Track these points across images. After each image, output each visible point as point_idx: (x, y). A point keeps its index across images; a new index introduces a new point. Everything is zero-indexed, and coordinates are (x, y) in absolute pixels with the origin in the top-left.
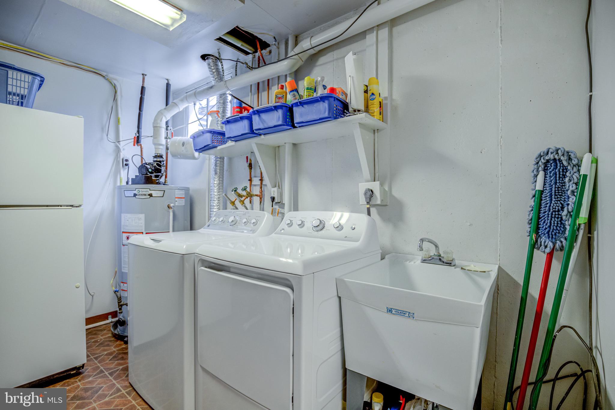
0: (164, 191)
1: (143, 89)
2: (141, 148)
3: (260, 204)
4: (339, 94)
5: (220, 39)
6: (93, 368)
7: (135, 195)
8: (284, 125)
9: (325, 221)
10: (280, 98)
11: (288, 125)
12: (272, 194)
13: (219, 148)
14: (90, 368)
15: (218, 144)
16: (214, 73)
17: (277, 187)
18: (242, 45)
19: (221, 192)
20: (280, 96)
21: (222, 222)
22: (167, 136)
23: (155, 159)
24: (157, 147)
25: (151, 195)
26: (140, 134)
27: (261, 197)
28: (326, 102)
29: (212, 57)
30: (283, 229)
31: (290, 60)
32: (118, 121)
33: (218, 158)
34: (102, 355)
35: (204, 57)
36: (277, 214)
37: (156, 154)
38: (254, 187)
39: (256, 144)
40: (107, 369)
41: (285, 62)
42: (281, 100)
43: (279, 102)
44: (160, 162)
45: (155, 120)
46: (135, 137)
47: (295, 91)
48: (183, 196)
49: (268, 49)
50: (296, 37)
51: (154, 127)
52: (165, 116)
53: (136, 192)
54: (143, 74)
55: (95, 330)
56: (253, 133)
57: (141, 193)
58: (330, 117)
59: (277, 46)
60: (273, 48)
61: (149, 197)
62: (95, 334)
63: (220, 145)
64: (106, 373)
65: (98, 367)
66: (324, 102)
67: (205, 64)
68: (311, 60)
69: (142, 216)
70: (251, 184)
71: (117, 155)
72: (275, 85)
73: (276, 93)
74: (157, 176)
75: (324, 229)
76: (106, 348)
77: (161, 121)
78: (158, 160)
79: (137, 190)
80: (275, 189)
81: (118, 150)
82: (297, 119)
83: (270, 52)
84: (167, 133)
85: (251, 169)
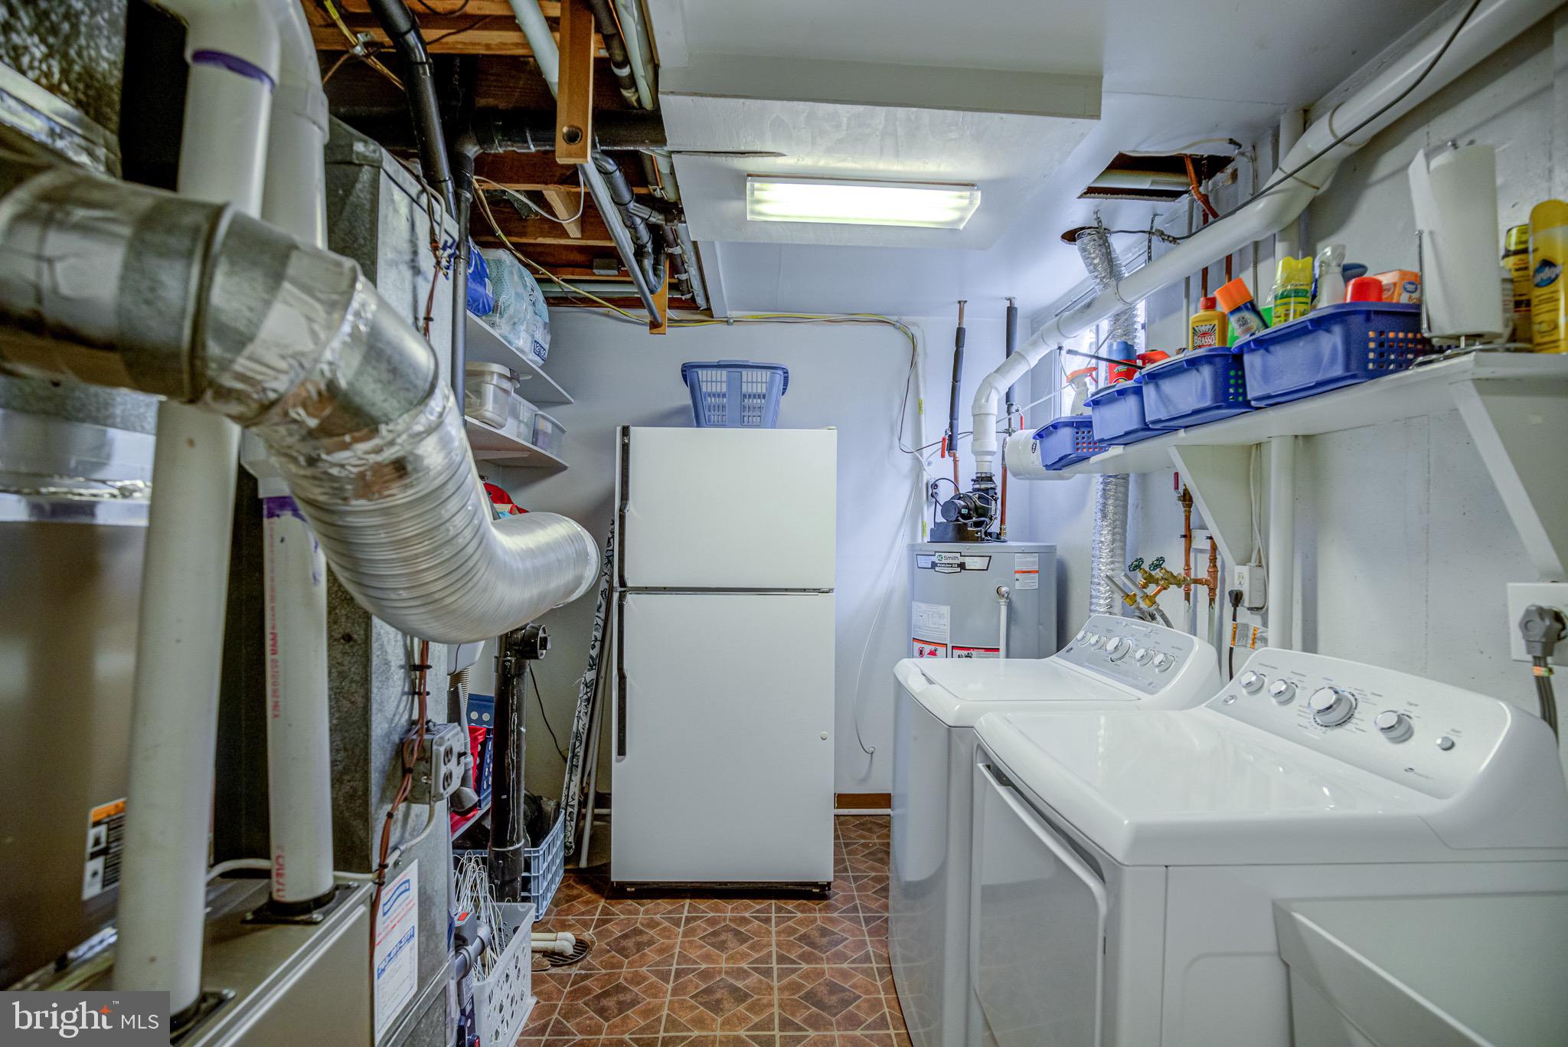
0: (990, 557)
1: (960, 333)
2: (955, 462)
3: (1210, 604)
4: (1393, 292)
5: (1091, 191)
6: (845, 896)
7: (934, 565)
8: (1218, 408)
9: (1357, 696)
10: (1205, 334)
11: (1230, 406)
12: (1237, 582)
13: (1093, 459)
14: (841, 893)
15: (1091, 450)
16: (1095, 266)
17: (1253, 563)
18: (1153, 183)
19: (1118, 562)
20: (1204, 329)
21: (1097, 647)
22: (1010, 425)
23: (977, 486)
24: (980, 458)
25: (962, 566)
26: (954, 431)
27: (1212, 586)
28: (1337, 330)
29: (1088, 231)
30: (1232, 697)
31: (1271, 196)
32: (919, 406)
33: (1111, 476)
34: (866, 877)
35: (1071, 236)
36: (1250, 642)
37: (979, 475)
38: (1199, 555)
39: (1177, 447)
40: (866, 909)
41: (1258, 204)
42: (1208, 340)
43: (1203, 346)
44: (986, 490)
45: (977, 400)
46: (944, 439)
47: (1247, 308)
48: (1036, 568)
49: (1229, 170)
50: (1306, 111)
51: (974, 416)
52: (996, 389)
53: (935, 559)
54: (959, 302)
55: (871, 822)
56: (1148, 429)
57: (943, 561)
58: (1353, 377)
59: (1248, 154)
60: (1242, 164)
61: (959, 569)
62: (870, 830)
63: (1097, 453)
64: (861, 915)
65: (853, 898)
66: (1328, 331)
67: (1073, 250)
68: (1355, 170)
69: (945, 610)
70: (1190, 546)
71: (918, 476)
72: (1247, 268)
73: (1193, 323)
74: (978, 524)
75: (1348, 726)
76: (877, 864)
77: (987, 401)
78: (983, 486)
79: (937, 554)
80: (1245, 570)
81: (918, 467)
82: (1254, 390)
83: (1234, 176)
84: (1010, 419)
85: (1190, 506)
